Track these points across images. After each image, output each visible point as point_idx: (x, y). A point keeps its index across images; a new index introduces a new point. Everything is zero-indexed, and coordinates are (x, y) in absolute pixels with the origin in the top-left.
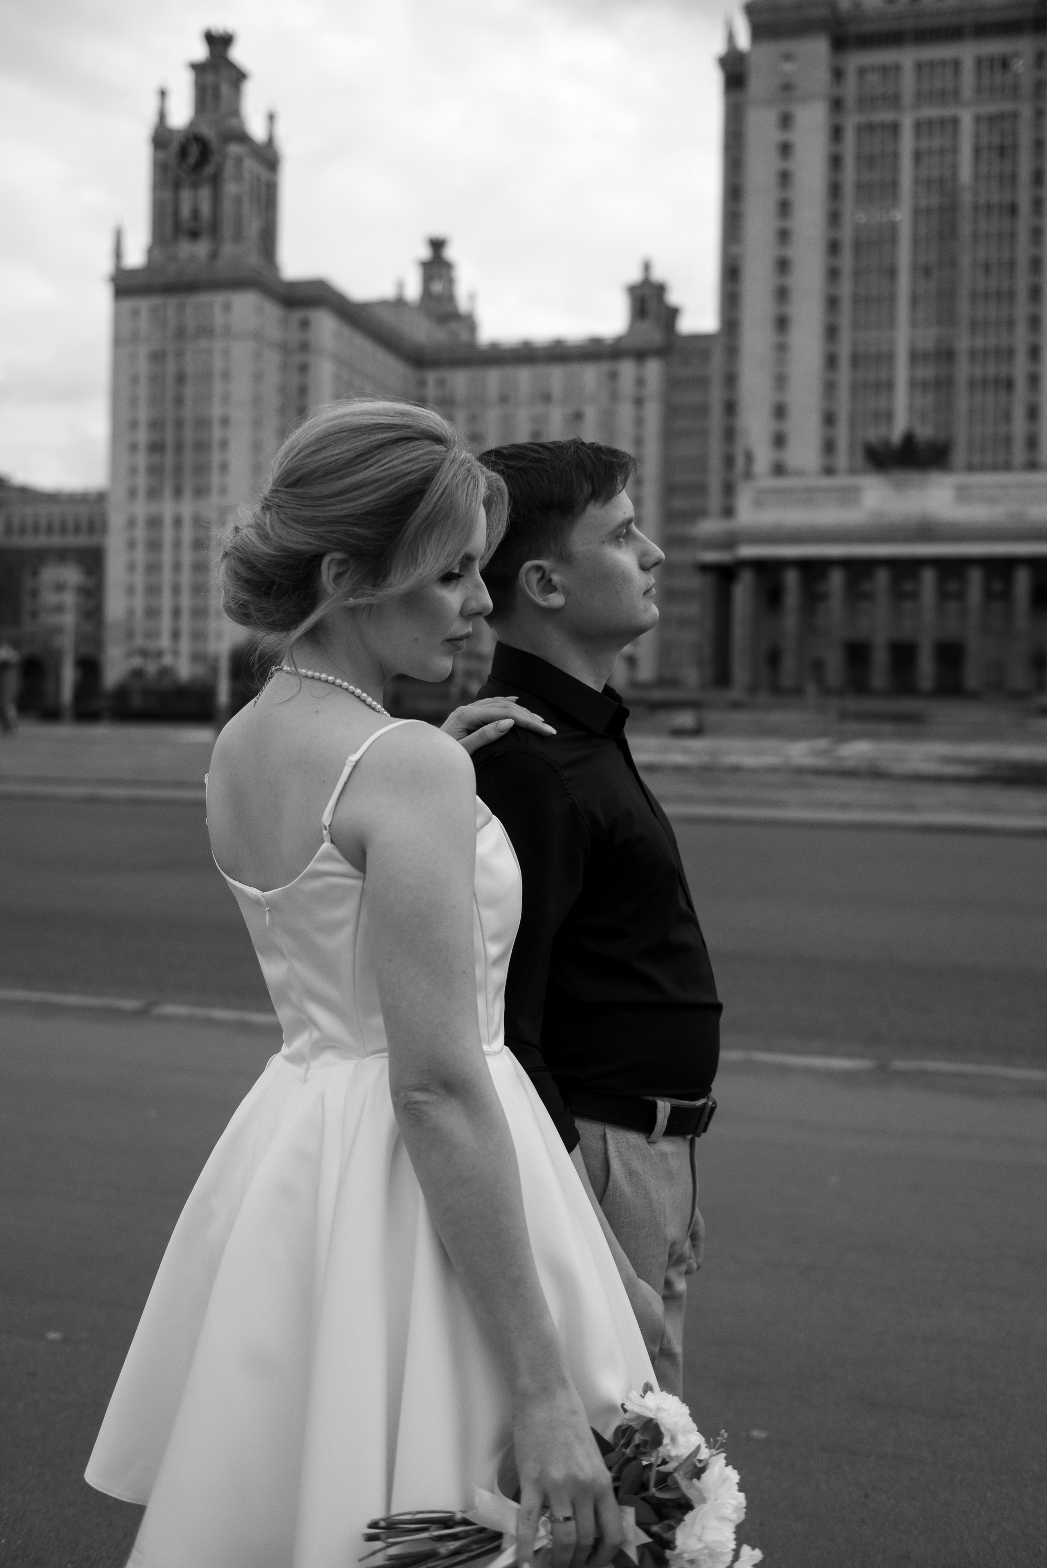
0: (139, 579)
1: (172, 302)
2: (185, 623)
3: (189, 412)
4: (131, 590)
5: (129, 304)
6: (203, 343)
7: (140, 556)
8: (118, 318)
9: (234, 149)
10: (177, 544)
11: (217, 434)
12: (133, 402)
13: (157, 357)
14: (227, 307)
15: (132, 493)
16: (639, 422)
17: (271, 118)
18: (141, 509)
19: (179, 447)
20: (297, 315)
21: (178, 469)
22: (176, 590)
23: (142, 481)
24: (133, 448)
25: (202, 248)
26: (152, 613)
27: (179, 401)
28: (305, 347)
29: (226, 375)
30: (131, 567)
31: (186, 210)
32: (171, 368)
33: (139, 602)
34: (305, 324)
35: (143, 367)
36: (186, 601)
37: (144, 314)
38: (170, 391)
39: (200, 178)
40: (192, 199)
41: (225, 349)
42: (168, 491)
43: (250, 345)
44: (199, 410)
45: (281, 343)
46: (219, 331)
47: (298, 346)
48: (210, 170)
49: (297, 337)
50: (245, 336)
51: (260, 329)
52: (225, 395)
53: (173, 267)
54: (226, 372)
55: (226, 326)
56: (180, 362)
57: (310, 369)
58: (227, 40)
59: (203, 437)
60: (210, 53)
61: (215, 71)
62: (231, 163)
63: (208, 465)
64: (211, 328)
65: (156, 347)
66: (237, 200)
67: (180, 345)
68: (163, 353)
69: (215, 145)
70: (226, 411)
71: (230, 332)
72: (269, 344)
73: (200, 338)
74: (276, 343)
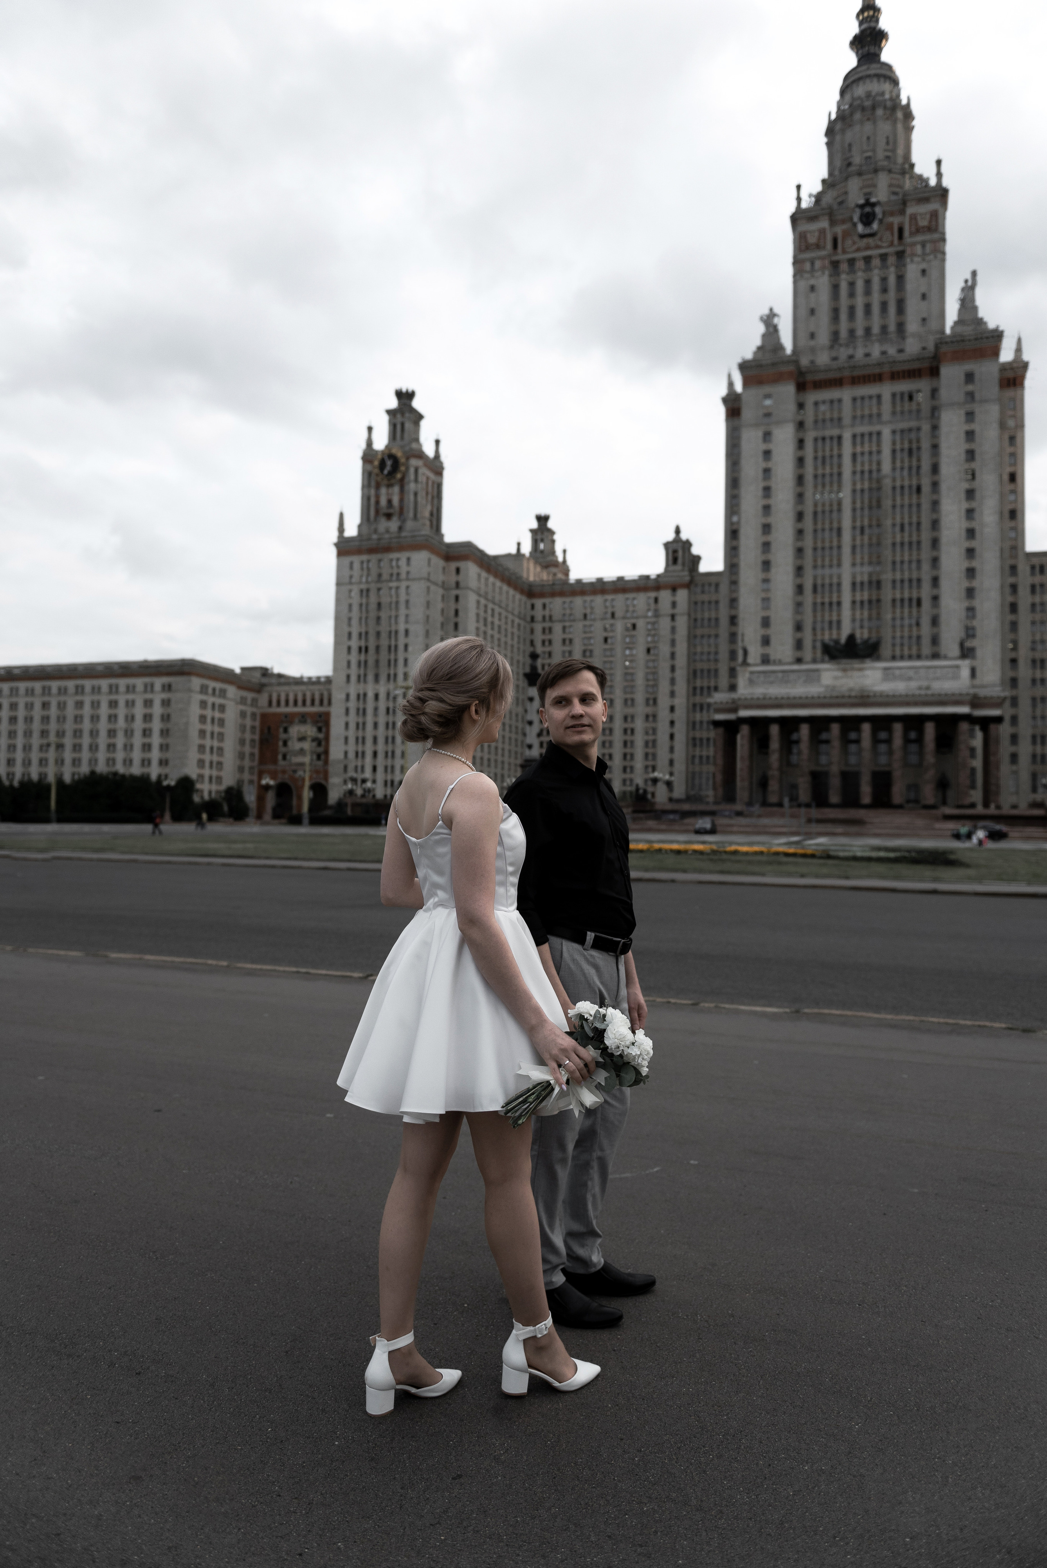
0: (352, 733)
1: (374, 558)
2: (381, 761)
3: (384, 628)
4: (346, 740)
5: (347, 560)
6: (394, 584)
7: (353, 718)
8: (340, 569)
9: (414, 462)
11: (402, 641)
12: (349, 621)
13: (365, 593)
14: (409, 561)
15: (348, 679)
16: (673, 630)
17: (437, 442)
18: (353, 689)
20: (453, 565)
21: (377, 664)
22: (375, 740)
23: (354, 672)
24: (349, 650)
25: (394, 525)
26: (358, 755)
27: (378, 620)
28: (458, 585)
29: (407, 604)
30: (346, 726)
31: (383, 502)
32: (373, 599)
33: (352, 748)
34: (458, 571)
35: (356, 599)
37: (357, 566)
38: (373, 614)
39: (393, 481)
40: (388, 494)
41: (408, 587)
42: (370, 677)
43: (423, 585)
44: (390, 626)
45: (443, 583)
46: (403, 576)
47: (454, 585)
48: (399, 476)
49: (453, 578)
50: (420, 579)
51: (429, 574)
52: (407, 616)
53: (375, 537)
54: (407, 602)
55: (408, 573)
56: (379, 596)
57: (461, 599)
58: (410, 395)
59: (393, 643)
60: (399, 403)
61: (403, 414)
62: (412, 470)
63: (396, 660)
64: (398, 574)
65: (364, 587)
66: (416, 494)
67: (379, 585)
68: (368, 590)
69: (403, 460)
70: (408, 626)
71: (411, 576)
72: (435, 584)
73: (391, 581)
74: (440, 583)
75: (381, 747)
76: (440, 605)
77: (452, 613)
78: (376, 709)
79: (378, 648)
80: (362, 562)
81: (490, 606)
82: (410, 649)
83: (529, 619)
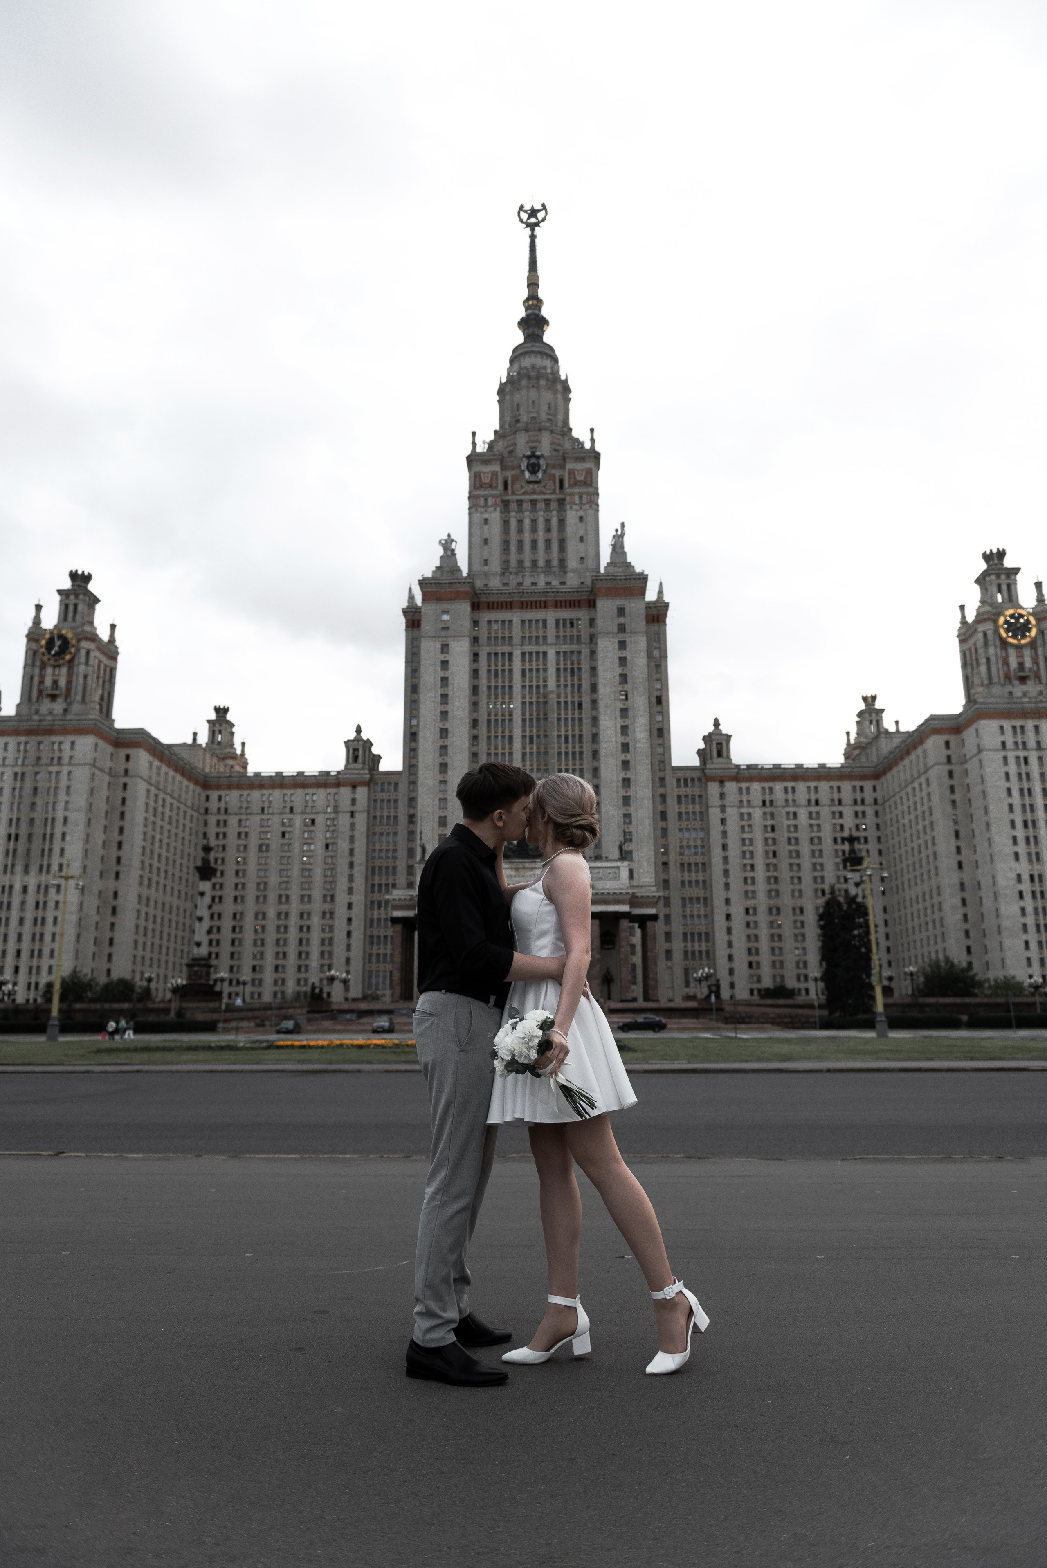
1: (33, 740)
2: (24, 961)
3: (39, 815)
6: (54, 769)
9: (85, 644)
10: (23, 906)
11: (59, 829)
14: (73, 745)
16: (352, 826)
17: (113, 627)
20: (123, 752)
21: (28, 853)
22: (19, 937)
25: (58, 707)
27: (32, 806)
28: (126, 773)
31: (48, 682)
32: (29, 784)
34: (128, 758)
37: (12, 747)
38: (27, 800)
39: (61, 662)
40: (54, 674)
41: (70, 772)
42: (19, 868)
43: (87, 770)
44: (47, 813)
45: (110, 769)
46: (66, 760)
47: (123, 772)
48: (68, 657)
49: (122, 766)
50: (85, 764)
51: (95, 759)
52: (67, 803)
53: (36, 718)
54: (68, 787)
55: (71, 757)
56: (36, 780)
57: (128, 787)
58: (87, 578)
59: (49, 831)
60: (73, 586)
61: (76, 596)
62: (83, 652)
63: (50, 850)
64: (60, 758)
65: (18, 769)
66: (85, 677)
67: (36, 769)
68: (23, 774)
69: (74, 642)
70: (67, 814)
71: (73, 762)
72: (101, 770)
73: (51, 764)
74: (108, 771)
75: (26, 946)
76: (105, 793)
77: (119, 801)
78: (23, 903)
79: (30, 836)
80: (19, 744)
81: (161, 795)
82: (68, 838)
83: (203, 811)
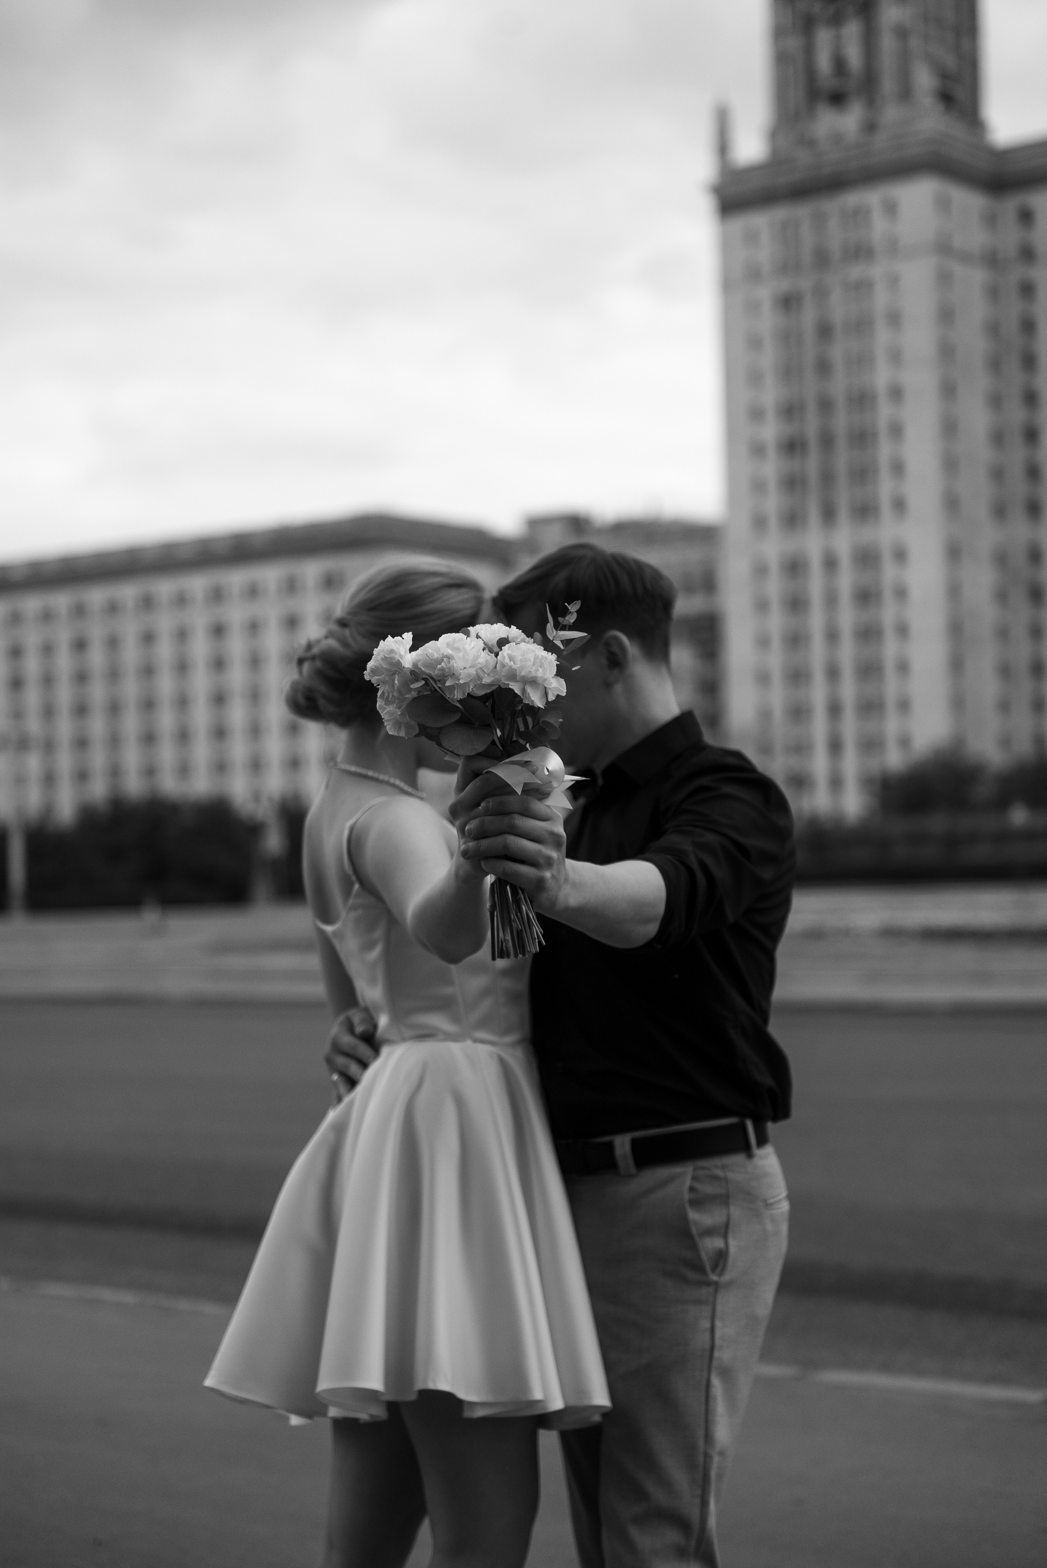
0: (776, 660)
1: (806, 213)
2: (850, 727)
3: (838, 386)
4: (763, 678)
5: (740, 223)
6: (856, 272)
7: (776, 622)
8: (726, 247)
10: (831, 600)
11: (884, 415)
12: (755, 378)
13: (788, 303)
14: (891, 209)
15: (759, 523)
18: (774, 547)
19: (827, 441)
21: (828, 478)
22: (833, 673)
23: (773, 504)
24: (758, 450)
25: (851, 119)
27: (824, 367)
28: (1028, 254)
29: (895, 319)
30: (763, 642)
31: (824, 62)
32: (809, 316)
33: (778, 696)
34: (1026, 217)
35: (768, 321)
36: (848, 690)
37: (765, 237)
38: (811, 353)
39: (845, 9)
40: (834, 43)
41: (891, 276)
42: (813, 515)
43: (931, 264)
44: (854, 378)
45: (987, 253)
46: (880, 248)
47: (1018, 254)
49: (1014, 239)
50: (923, 250)
51: (944, 236)
52: (893, 350)
53: (806, 156)
54: (892, 314)
55: (890, 239)
56: (823, 306)
57: (1036, 289)
59: (863, 423)
63: (872, 467)
64: (867, 246)
65: (785, 286)
67: (822, 279)
68: (796, 295)
70: (897, 376)
71: (897, 247)
72: (965, 257)
73: (851, 262)
76: (980, 313)
77: (1019, 328)
78: (831, 595)
82: (906, 433)
